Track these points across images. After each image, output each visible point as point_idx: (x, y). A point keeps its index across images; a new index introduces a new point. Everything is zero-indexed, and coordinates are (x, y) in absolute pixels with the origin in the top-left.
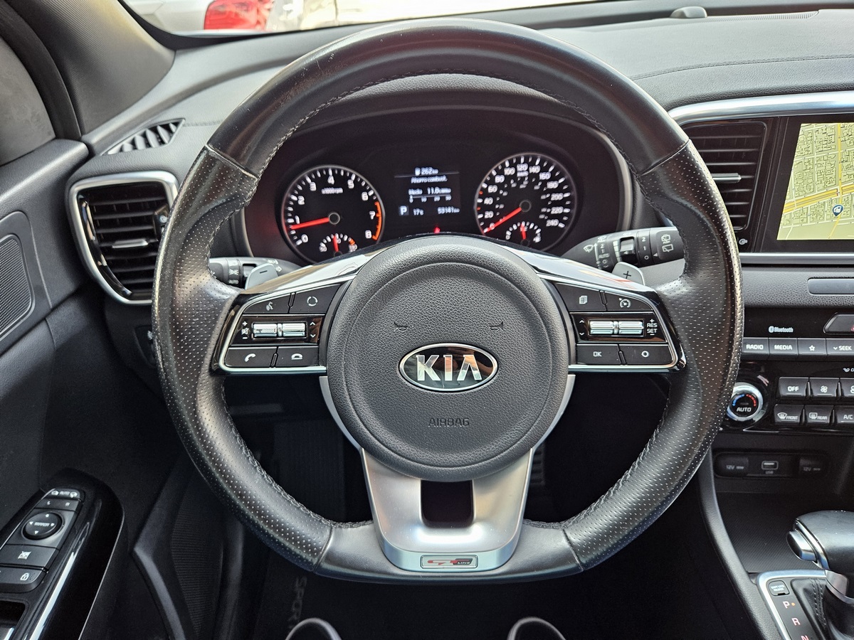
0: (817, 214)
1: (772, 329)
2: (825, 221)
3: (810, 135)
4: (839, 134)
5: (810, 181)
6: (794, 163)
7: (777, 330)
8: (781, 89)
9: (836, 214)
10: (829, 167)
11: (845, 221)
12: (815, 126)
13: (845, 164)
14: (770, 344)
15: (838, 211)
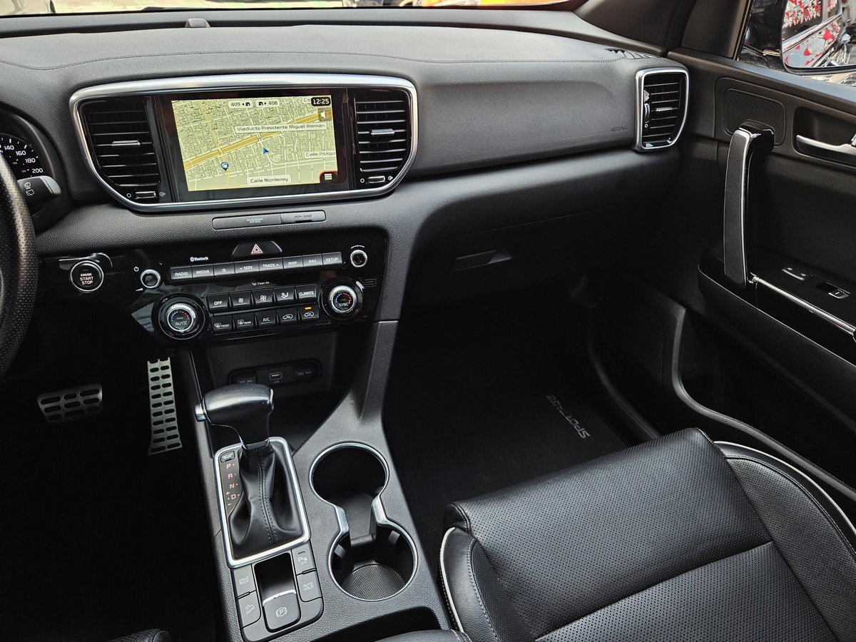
0: (211, 170)
1: (192, 259)
2: (219, 175)
3: (181, 109)
4: (203, 108)
5: (195, 144)
6: (178, 131)
7: (196, 259)
8: (153, 74)
9: (226, 169)
10: (205, 133)
11: (235, 174)
12: (182, 103)
13: (217, 131)
14: (192, 270)
15: (226, 166)
